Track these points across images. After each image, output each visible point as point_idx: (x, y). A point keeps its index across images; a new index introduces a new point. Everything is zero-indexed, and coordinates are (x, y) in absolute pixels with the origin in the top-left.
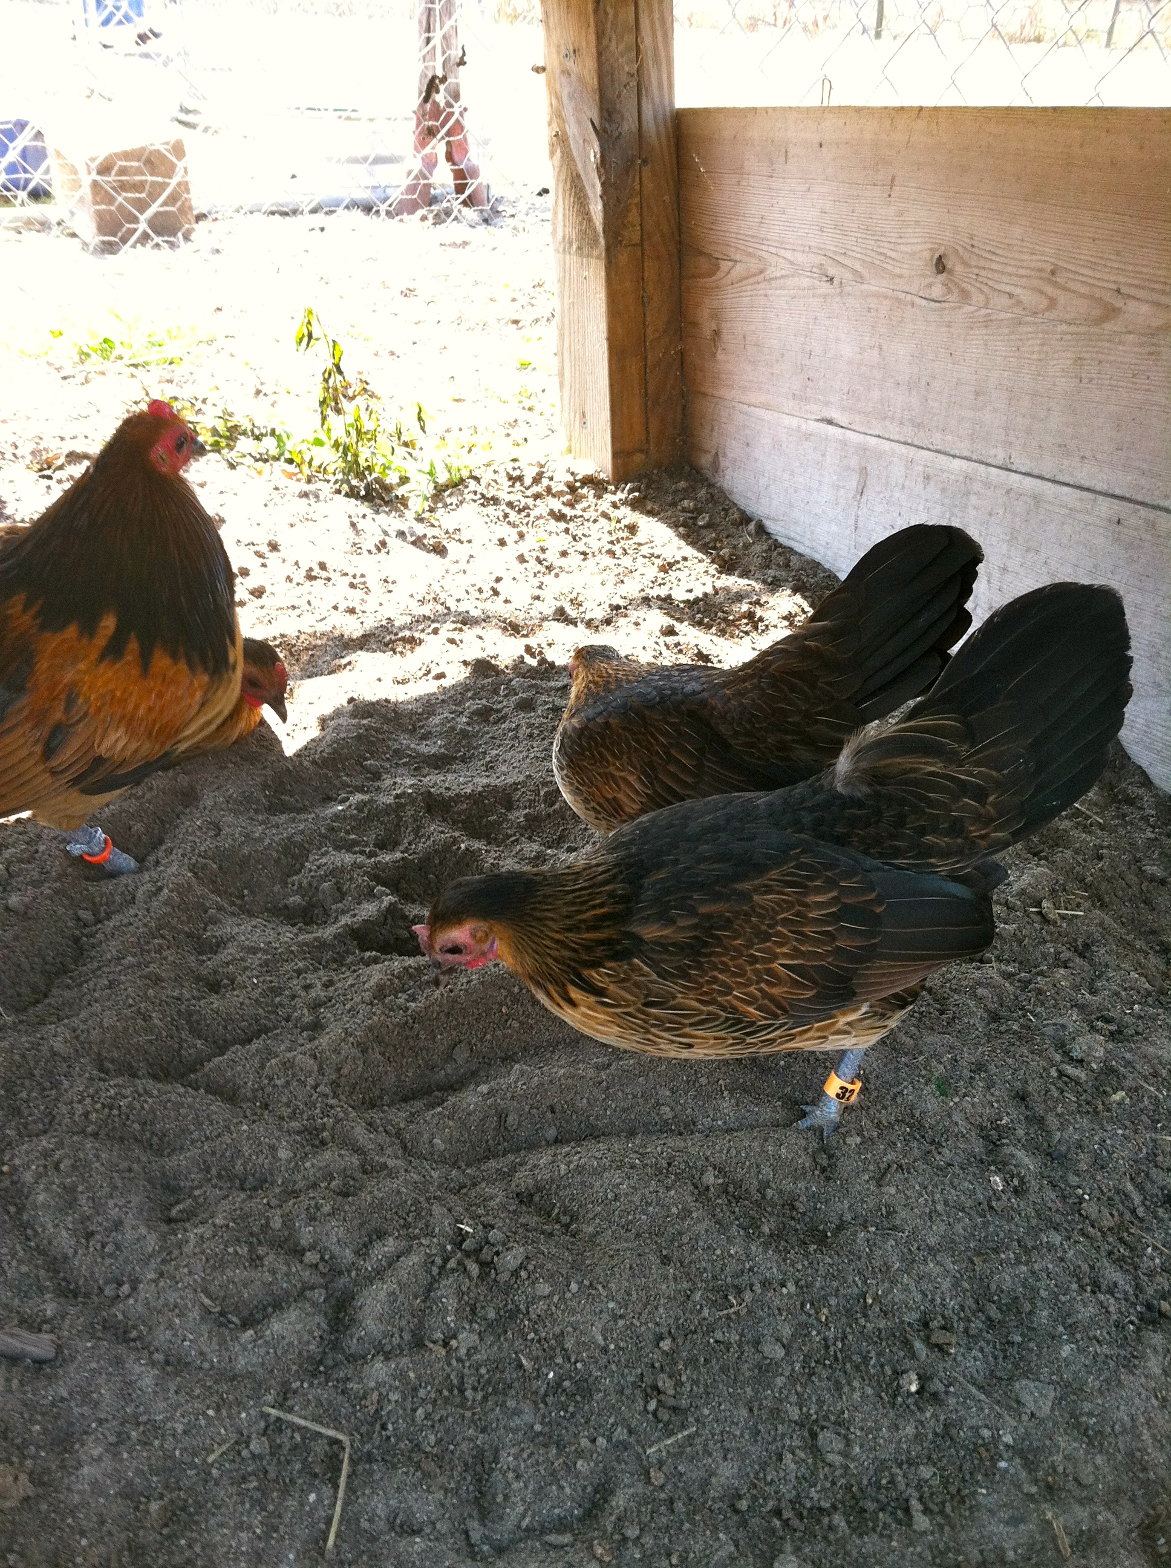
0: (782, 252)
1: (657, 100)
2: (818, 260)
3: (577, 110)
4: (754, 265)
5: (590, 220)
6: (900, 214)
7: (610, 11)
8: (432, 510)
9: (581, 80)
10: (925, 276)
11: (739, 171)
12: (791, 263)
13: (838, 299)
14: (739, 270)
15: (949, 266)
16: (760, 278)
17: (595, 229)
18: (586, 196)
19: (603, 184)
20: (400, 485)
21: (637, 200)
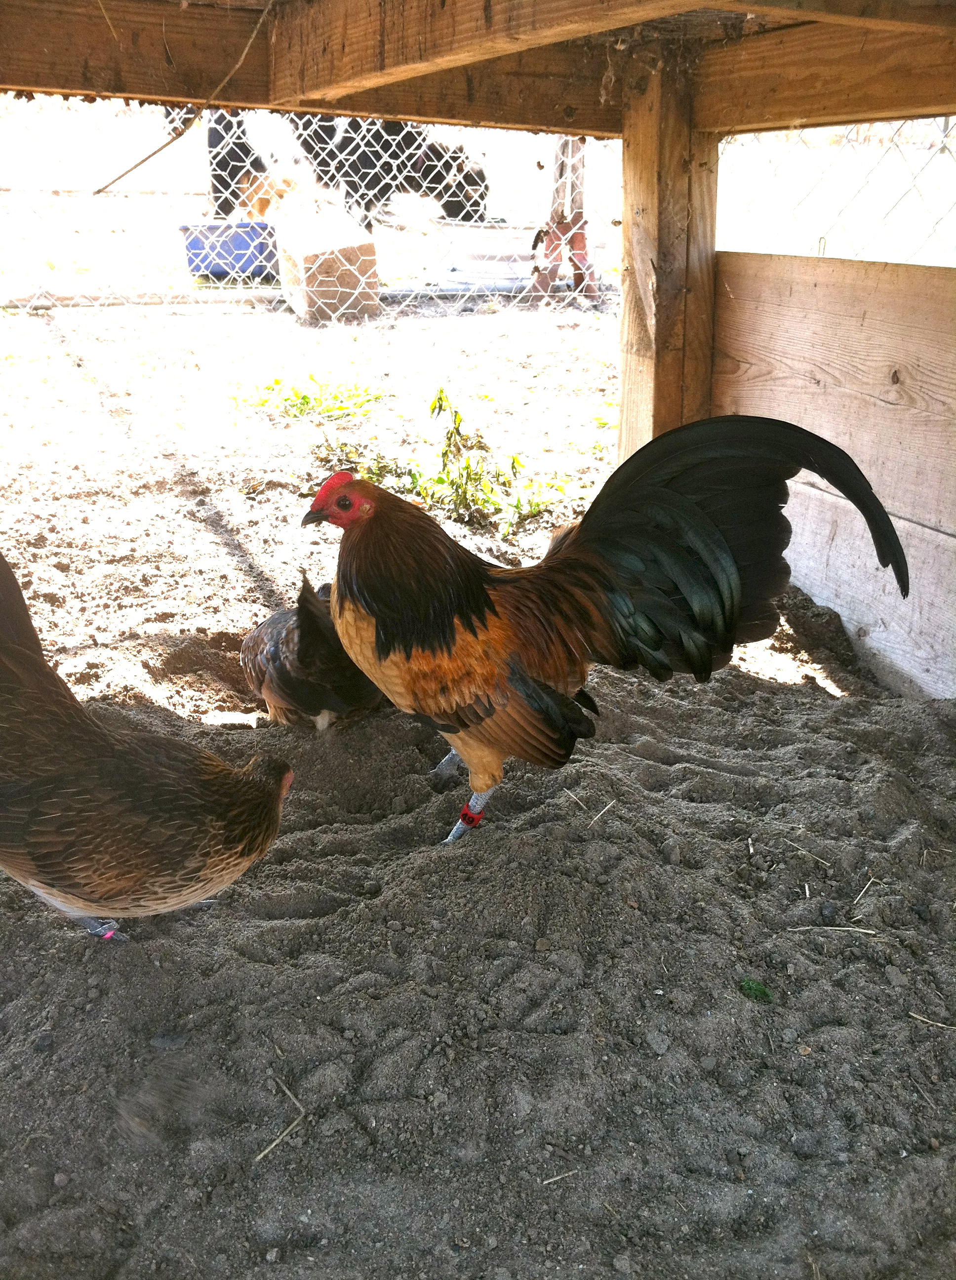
0: (784, 360)
1: (702, 245)
2: (808, 367)
3: (642, 252)
4: (764, 368)
5: (646, 331)
6: (869, 339)
7: (670, 183)
8: (514, 534)
9: (646, 231)
10: (884, 385)
11: (757, 299)
12: (791, 368)
13: (822, 397)
14: (753, 371)
15: (901, 379)
16: (768, 377)
17: (649, 338)
18: (644, 314)
19: (657, 306)
20: (493, 514)
21: (682, 317)
